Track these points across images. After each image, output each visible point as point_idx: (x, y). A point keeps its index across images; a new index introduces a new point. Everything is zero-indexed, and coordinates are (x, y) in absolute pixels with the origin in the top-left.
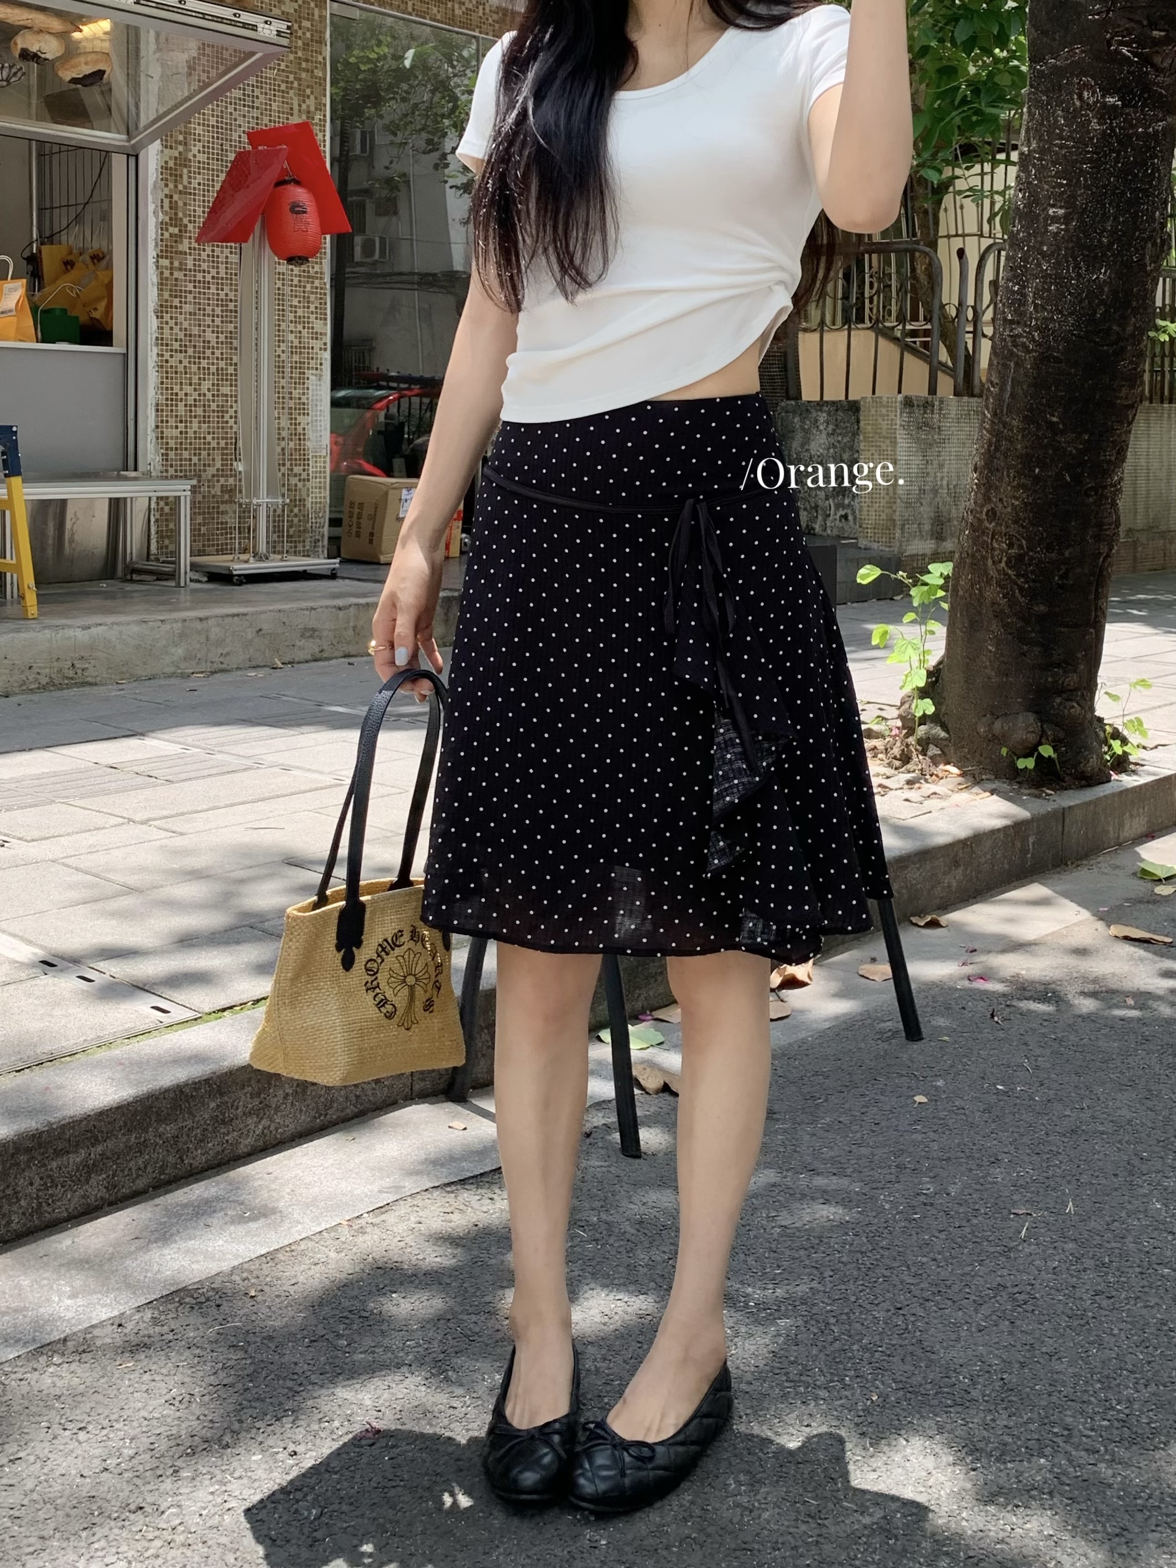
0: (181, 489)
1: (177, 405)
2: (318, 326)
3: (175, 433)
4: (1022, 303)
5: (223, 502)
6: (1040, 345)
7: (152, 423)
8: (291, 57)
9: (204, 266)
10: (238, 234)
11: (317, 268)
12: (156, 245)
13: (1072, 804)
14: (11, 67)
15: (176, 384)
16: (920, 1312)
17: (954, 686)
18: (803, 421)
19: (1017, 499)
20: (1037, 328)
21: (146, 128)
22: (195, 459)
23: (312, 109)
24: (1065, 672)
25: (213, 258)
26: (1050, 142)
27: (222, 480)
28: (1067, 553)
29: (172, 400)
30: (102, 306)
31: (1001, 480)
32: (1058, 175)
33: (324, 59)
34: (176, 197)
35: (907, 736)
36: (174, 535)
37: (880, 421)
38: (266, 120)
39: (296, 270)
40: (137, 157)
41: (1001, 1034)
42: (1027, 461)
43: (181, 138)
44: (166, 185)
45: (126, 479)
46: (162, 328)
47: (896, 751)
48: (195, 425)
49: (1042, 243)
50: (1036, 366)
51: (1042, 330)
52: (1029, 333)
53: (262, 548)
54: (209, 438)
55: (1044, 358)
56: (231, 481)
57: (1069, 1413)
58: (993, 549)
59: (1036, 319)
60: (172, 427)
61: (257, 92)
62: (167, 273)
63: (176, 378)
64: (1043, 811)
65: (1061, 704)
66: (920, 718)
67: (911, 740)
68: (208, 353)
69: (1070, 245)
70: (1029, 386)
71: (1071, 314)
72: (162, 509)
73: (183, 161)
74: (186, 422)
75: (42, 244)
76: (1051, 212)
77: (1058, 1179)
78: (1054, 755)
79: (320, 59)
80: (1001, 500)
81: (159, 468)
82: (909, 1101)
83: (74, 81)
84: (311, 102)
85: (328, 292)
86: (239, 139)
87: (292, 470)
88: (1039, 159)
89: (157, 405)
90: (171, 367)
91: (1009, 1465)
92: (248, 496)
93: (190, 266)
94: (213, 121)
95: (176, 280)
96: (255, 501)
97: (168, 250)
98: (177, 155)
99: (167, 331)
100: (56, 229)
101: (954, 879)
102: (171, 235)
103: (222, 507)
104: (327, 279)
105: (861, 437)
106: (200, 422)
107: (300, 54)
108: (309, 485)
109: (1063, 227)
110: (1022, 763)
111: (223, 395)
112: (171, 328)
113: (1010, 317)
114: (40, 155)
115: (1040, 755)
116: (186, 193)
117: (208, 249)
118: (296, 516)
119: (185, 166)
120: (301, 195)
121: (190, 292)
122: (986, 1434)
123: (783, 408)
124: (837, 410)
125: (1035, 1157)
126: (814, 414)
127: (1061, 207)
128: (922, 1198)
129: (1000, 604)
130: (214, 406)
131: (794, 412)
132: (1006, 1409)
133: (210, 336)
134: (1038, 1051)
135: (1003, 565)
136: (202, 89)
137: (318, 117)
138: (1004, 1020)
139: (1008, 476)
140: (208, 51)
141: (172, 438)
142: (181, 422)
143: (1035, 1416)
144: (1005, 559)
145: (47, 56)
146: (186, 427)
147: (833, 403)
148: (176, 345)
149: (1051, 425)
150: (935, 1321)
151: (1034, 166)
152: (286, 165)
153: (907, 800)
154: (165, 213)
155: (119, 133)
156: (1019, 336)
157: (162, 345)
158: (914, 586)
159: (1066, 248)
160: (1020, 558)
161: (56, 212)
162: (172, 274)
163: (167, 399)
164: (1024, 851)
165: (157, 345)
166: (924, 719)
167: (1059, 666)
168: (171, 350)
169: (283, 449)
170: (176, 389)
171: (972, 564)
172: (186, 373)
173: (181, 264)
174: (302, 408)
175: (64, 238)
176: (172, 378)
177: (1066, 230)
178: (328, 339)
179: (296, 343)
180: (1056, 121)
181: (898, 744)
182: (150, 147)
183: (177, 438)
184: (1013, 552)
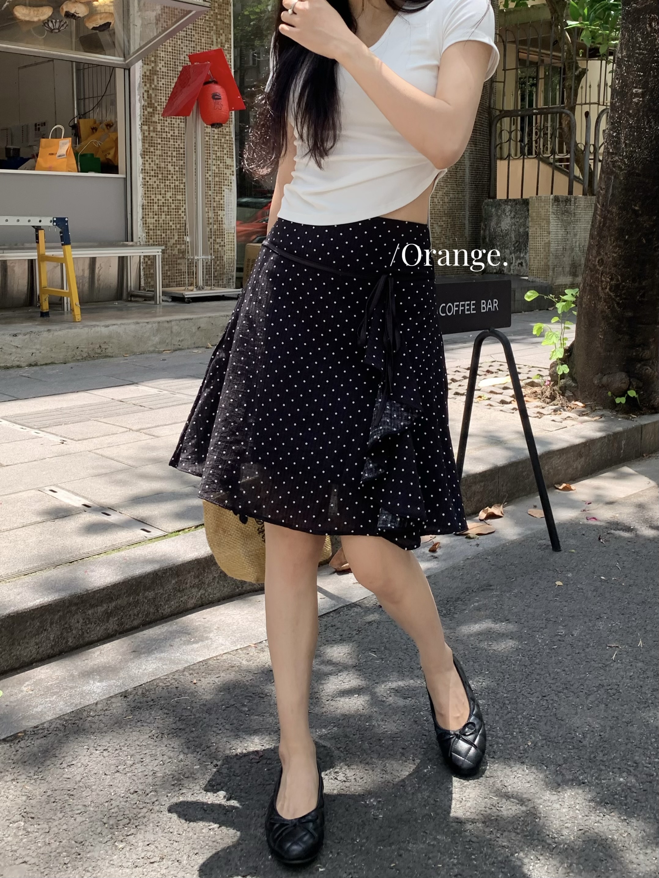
0: (156, 251)
1: (153, 206)
2: (229, 161)
3: (153, 221)
4: (618, 142)
5: (179, 258)
6: (629, 166)
7: (140, 216)
8: (212, 13)
9: (167, 129)
10: (184, 112)
11: (227, 129)
12: (141, 119)
13: (646, 422)
14: (60, 22)
15: (153, 194)
16: (556, 698)
17: (580, 357)
18: (497, 211)
19: (615, 253)
20: (626, 157)
21: (134, 53)
22: (164, 235)
23: (224, 41)
24: (643, 349)
25: (171, 125)
26: (633, 51)
27: (178, 246)
28: (644, 284)
29: (151, 203)
30: (112, 152)
31: (606, 242)
32: (638, 70)
33: (230, 13)
34: (151, 92)
35: (553, 385)
36: (153, 276)
37: (540, 210)
38: (198, 48)
39: (216, 131)
40: (129, 70)
41: (604, 549)
42: (621, 232)
43: (153, 59)
44: (145, 85)
45: (127, 246)
46: (145, 164)
47: (548, 394)
48: (163, 216)
49: (629, 109)
50: (626, 178)
51: (629, 157)
52: (622, 160)
53: (200, 283)
54: (171, 223)
55: (630, 175)
56: (183, 246)
57: (637, 754)
58: (602, 281)
59: (626, 152)
60: (151, 218)
61: (194, 33)
62: (146, 134)
63: (153, 191)
64: (630, 427)
65: (640, 367)
66: (561, 375)
67: (555, 388)
68: (170, 177)
69: (645, 110)
70: (622, 190)
71: (646, 149)
72: (147, 262)
73: (154, 72)
74: (159, 215)
75: (80, 118)
76: (634, 91)
77: (634, 628)
78: (636, 396)
79: (228, 13)
80: (606, 254)
81: (144, 240)
82: (553, 584)
83: (94, 28)
84: (223, 38)
85: (234, 143)
86: (184, 59)
87: (215, 240)
88: (628, 61)
89: (143, 206)
90: (150, 185)
91: (603, 781)
92: (192, 255)
93: (159, 129)
94: (170, 49)
95: (152, 137)
96: (196, 258)
97: (147, 121)
98: (151, 68)
99: (147, 165)
100: (87, 110)
101: (579, 464)
102: (148, 113)
103: (179, 261)
104: (233, 136)
105: (530, 219)
106: (166, 215)
107: (216, 11)
108: (225, 248)
109: (641, 99)
110: (618, 400)
111: (178, 200)
112: (150, 164)
113: (611, 151)
114: (78, 70)
115: (628, 396)
116: (156, 89)
117: (169, 120)
118: (218, 265)
119: (156, 74)
120: (218, 89)
121: (159, 144)
122: (590, 764)
123: (486, 203)
124: (516, 204)
125: (622, 616)
126: (503, 207)
127: (640, 88)
128: (559, 637)
129: (605, 312)
130: (173, 206)
131: (492, 206)
132: (602, 751)
133: (170, 168)
134: (624, 558)
135: (607, 290)
136: (164, 31)
137: (226, 46)
138: (606, 541)
139: (610, 240)
140: (166, 10)
141: (151, 224)
142: (156, 215)
143: (618, 755)
144: (608, 287)
145: (80, 15)
146: (159, 218)
147: (514, 200)
148: (152, 173)
149: (635, 211)
150: (564, 704)
151: (625, 65)
152: (209, 73)
153: (553, 421)
154: (145, 101)
155: (119, 57)
156: (616, 161)
157: (145, 173)
158: (558, 302)
159: (643, 111)
160: (617, 286)
161: (87, 101)
162: (149, 134)
163: (148, 203)
164: (619, 448)
165: (142, 173)
166: (563, 376)
167: (639, 346)
168: (150, 176)
169: (211, 229)
170: (153, 197)
171: (590, 290)
172: (158, 188)
173: (154, 128)
174: (221, 207)
175: (91, 115)
176: (150, 191)
177: (643, 101)
178: (234, 169)
179: (217, 171)
180: (637, 39)
181: (549, 390)
182: (136, 64)
183: (154, 223)
184: (613, 283)
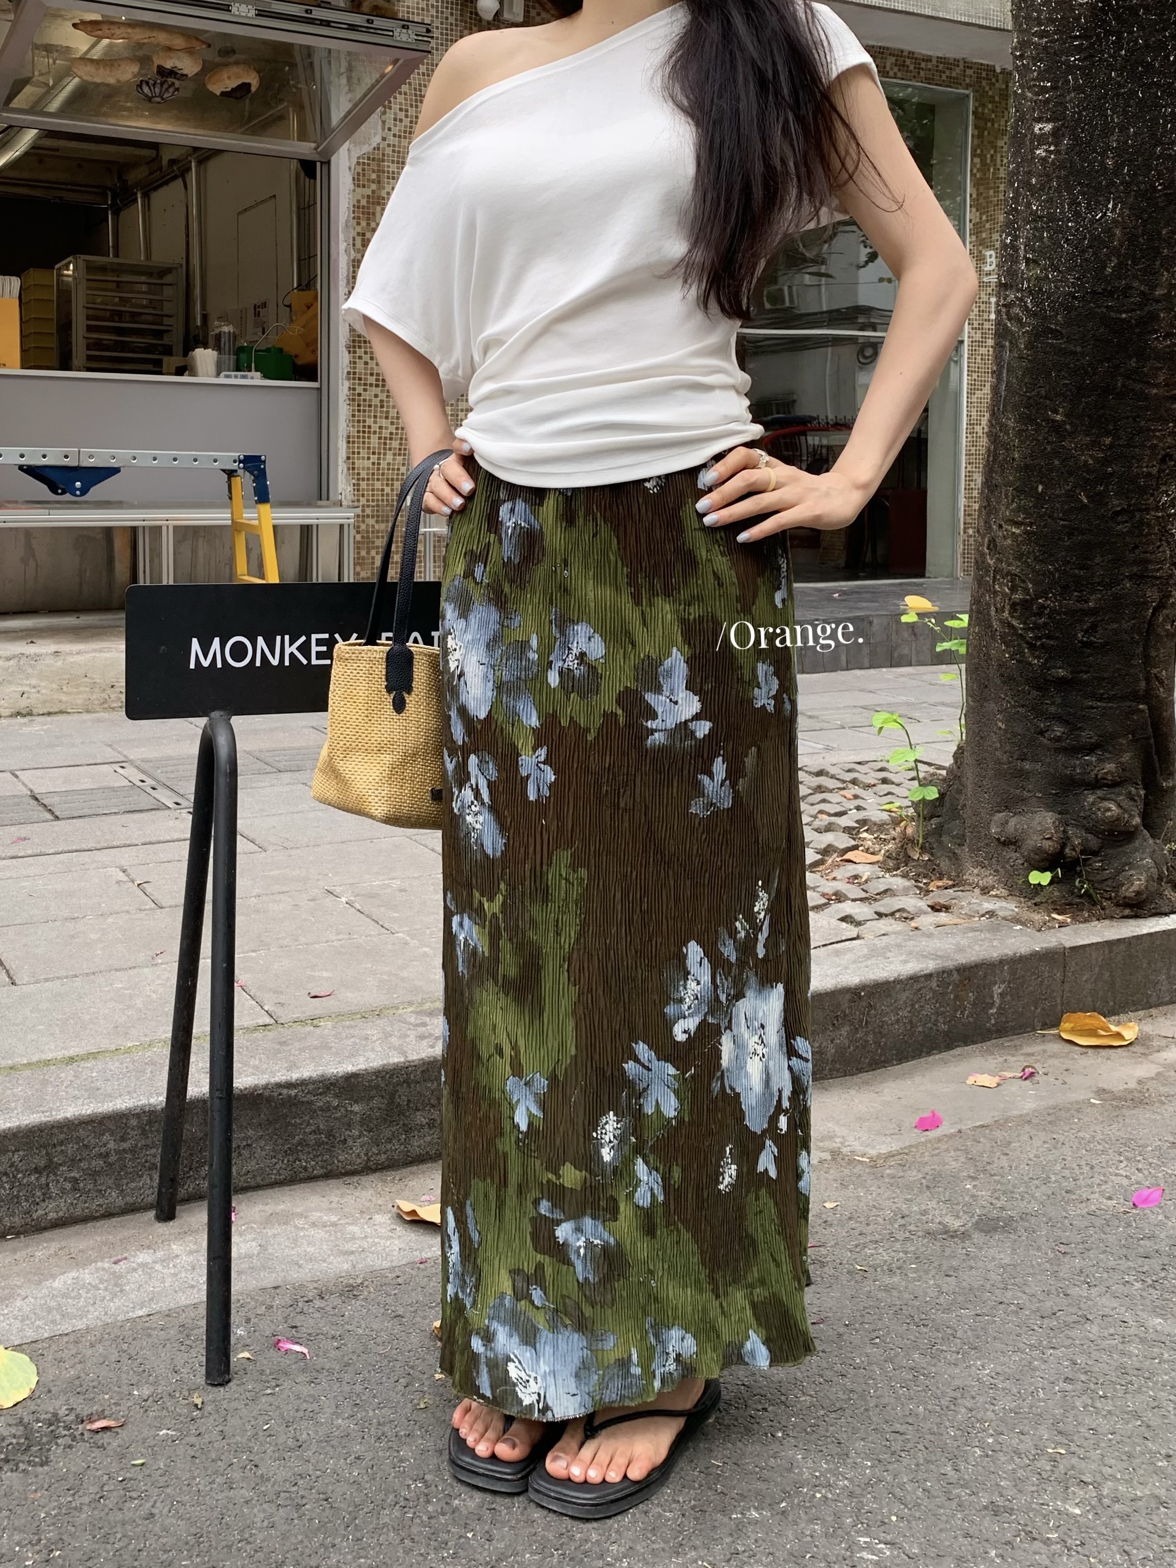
0: (346, 517)
1: (369, 438)
3: (367, 464)
4: (1015, 259)
7: (343, 454)
15: (370, 417)
19: (1018, 524)
20: (1031, 292)
22: (389, 491)
24: (1099, 760)
26: (1029, 30)
29: (364, 432)
31: (1000, 501)
32: (1041, 78)
42: (1028, 475)
43: (376, 175)
44: (359, 224)
46: (355, 363)
48: (389, 457)
49: (1031, 175)
50: (1030, 346)
51: (1036, 294)
52: (1021, 300)
55: (1037, 335)
58: (995, 592)
59: (1029, 280)
60: (363, 458)
63: (370, 411)
65: (1093, 804)
69: (1063, 172)
70: (1025, 373)
71: (1069, 270)
73: (375, 199)
74: (379, 454)
76: (1037, 129)
80: (1000, 526)
81: (350, 497)
89: (349, 437)
90: (365, 400)
98: (369, 192)
99: (360, 366)
106: (395, 454)
109: (1052, 148)
110: (1035, 878)
113: (1003, 280)
127: (1048, 121)
129: (1007, 667)
135: (1006, 614)
139: (1007, 495)
141: (363, 469)
142: (374, 453)
144: (1007, 607)
146: (379, 459)
148: (372, 380)
149: (1055, 425)
156: (1013, 304)
157: (354, 379)
159: (1058, 177)
160: (1025, 605)
163: (358, 432)
164: (984, 1003)
165: (349, 379)
167: (1091, 752)
168: (365, 384)
170: (370, 421)
172: (382, 406)
176: (364, 411)
177: (1057, 152)
183: (368, 469)
184: (1018, 596)
